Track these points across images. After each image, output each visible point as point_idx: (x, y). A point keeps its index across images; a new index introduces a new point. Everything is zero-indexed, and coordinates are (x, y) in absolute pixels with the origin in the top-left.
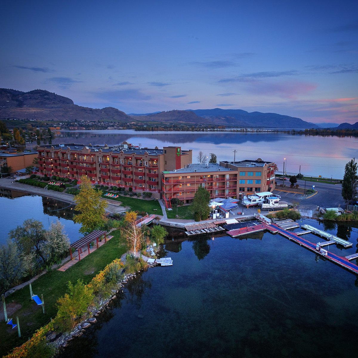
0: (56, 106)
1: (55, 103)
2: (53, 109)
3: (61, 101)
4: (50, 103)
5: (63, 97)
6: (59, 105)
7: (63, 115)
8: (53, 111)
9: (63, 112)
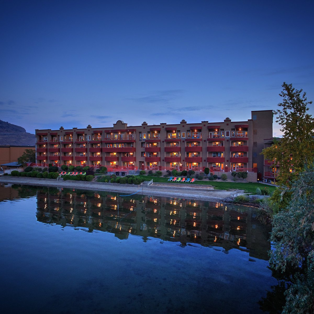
0: (9, 133)
1: (8, 131)
2: (5, 136)
3: (14, 129)
4: (3, 131)
5: (16, 126)
6: (11, 133)
7: (15, 142)
8: (6, 138)
9: (16, 139)
